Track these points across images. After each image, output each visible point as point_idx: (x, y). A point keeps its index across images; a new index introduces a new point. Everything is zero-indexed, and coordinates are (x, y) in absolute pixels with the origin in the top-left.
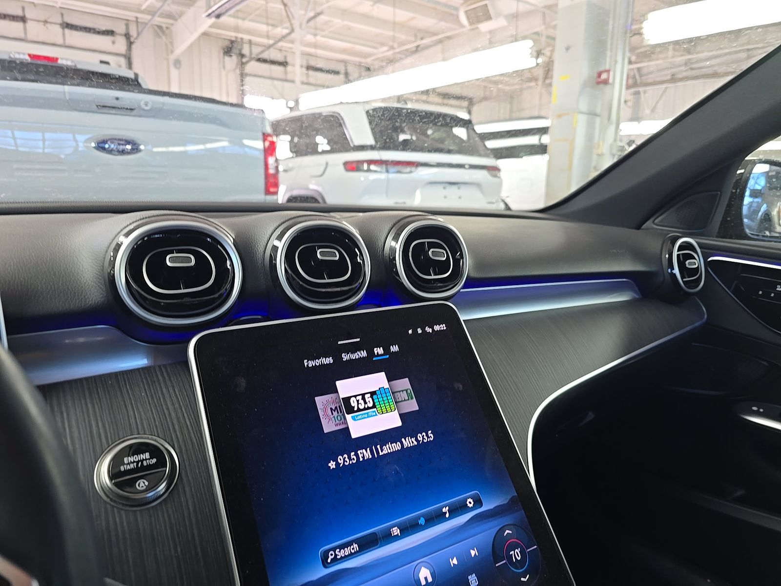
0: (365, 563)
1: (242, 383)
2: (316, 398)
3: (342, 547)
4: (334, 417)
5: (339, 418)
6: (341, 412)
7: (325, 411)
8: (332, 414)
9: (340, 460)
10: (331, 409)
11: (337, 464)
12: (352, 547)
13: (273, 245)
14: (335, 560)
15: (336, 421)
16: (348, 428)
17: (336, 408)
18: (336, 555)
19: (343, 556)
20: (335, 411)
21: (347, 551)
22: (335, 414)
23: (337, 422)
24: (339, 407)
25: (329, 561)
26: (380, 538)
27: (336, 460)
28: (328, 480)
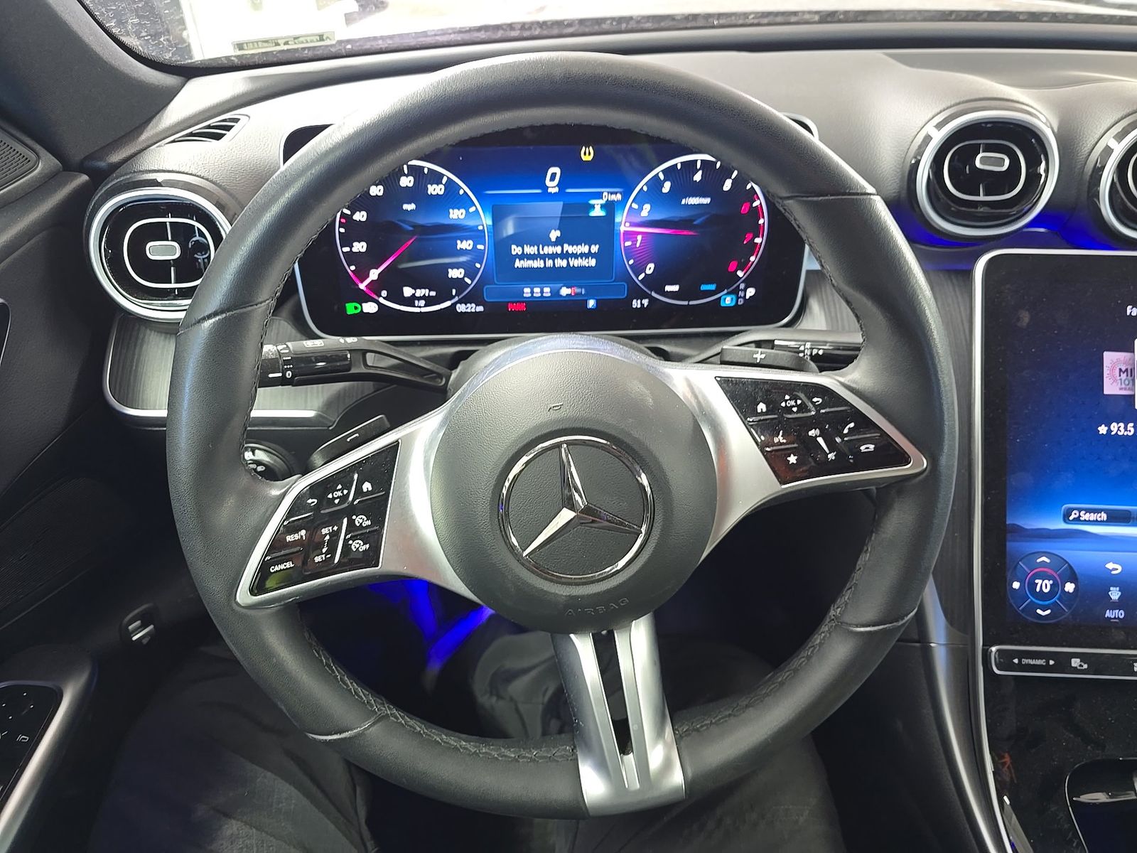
0: (1109, 535)
1: (1025, 318)
2: (1106, 354)
3: (1088, 511)
4: (1121, 379)
5: (1127, 382)
6: (1131, 376)
7: (1112, 370)
8: (1120, 376)
9: (1114, 427)
10: (1120, 370)
11: (1109, 431)
12: (1099, 514)
13: (1107, 145)
14: (1077, 520)
15: (1121, 384)
16: (1134, 395)
17: (1127, 370)
18: (1080, 516)
19: (1087, 519)
20: (1124, 373)
21: (1092, 517)
22: (1123, 376)
23: (1123, 386)
24: (1131, 370)
25: (1071, 518)
26: (1133, 518)
27: (1108, 425)
28: (1093, 444)
